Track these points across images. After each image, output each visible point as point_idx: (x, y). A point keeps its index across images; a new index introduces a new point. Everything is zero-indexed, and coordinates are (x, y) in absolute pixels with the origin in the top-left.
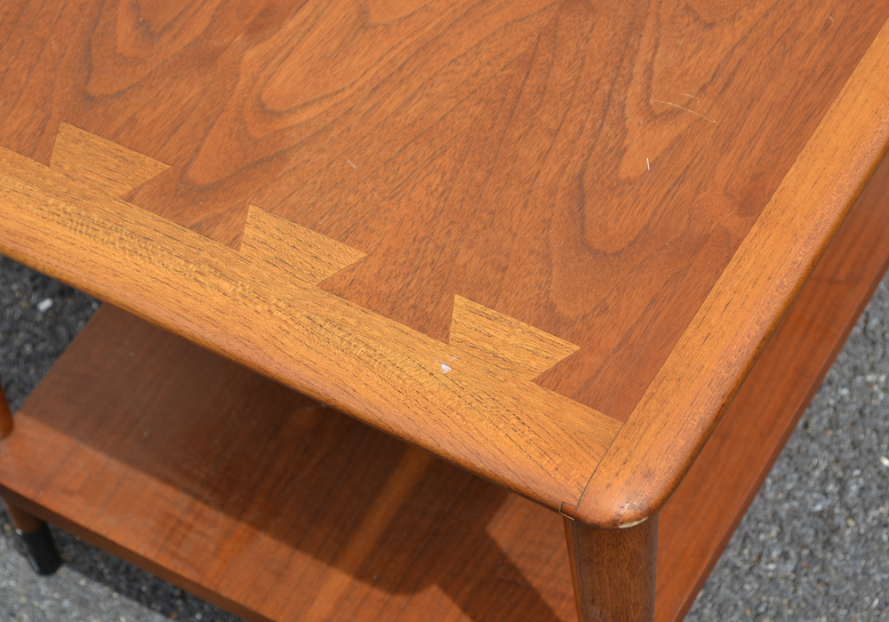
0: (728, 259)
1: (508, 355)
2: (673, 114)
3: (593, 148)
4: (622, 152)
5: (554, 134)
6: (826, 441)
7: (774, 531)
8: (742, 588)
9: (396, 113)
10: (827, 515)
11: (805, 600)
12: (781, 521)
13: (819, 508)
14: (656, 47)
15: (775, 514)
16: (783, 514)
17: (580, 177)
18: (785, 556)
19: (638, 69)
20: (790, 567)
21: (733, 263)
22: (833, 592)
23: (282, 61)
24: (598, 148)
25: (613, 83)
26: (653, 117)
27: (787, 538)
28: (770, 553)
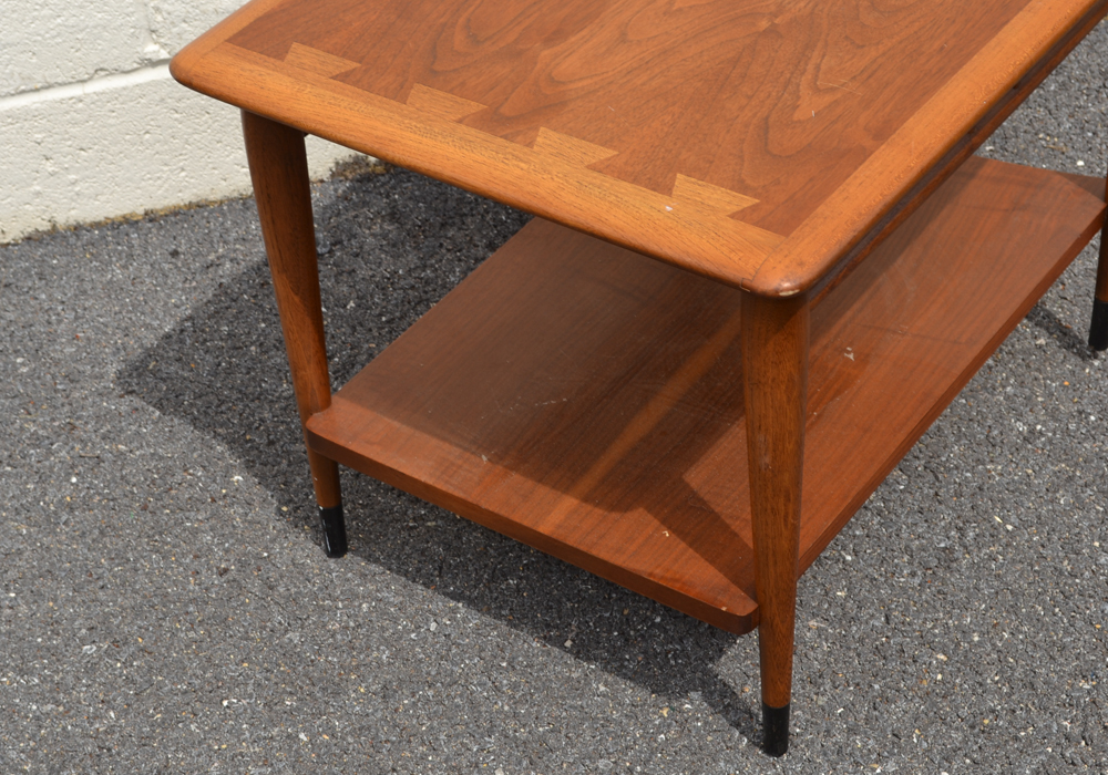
0: (864, 161)
1: (710, 203)
2: (833, 89)
3: (776, 104)
4: (796, 107)
5: (750, 98)
6: (952, 504)
7: (906, 558)
8: (878, 592)
9: (643, 84)
10: (949, 550)
11: (927, 602)
12: (912, 551)
13: (942, 545)
14: (824, 56)
15: (907, 547)
16: (914, 548)
17: (767, 118)
18: (913, 574)
19: (810, 67)
20: (917, 581)
21: (867, 163)
22: (949, 598)
23: (566, 57)
24: (780, 105)
25: (792, 73)
26: (817, 90)
27: (916, 564)
28: (902, 571)
